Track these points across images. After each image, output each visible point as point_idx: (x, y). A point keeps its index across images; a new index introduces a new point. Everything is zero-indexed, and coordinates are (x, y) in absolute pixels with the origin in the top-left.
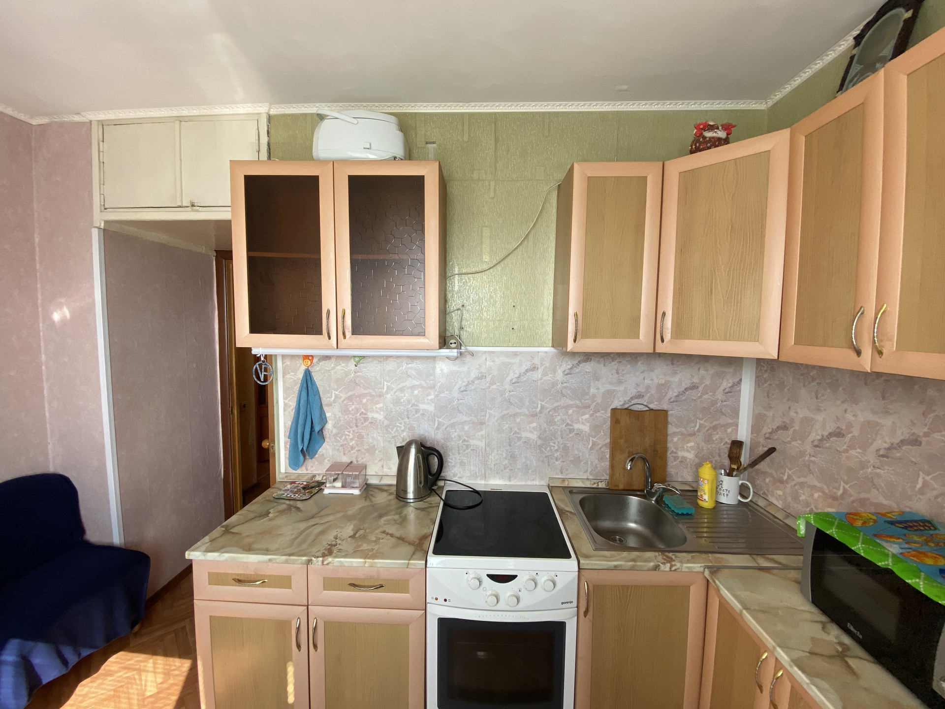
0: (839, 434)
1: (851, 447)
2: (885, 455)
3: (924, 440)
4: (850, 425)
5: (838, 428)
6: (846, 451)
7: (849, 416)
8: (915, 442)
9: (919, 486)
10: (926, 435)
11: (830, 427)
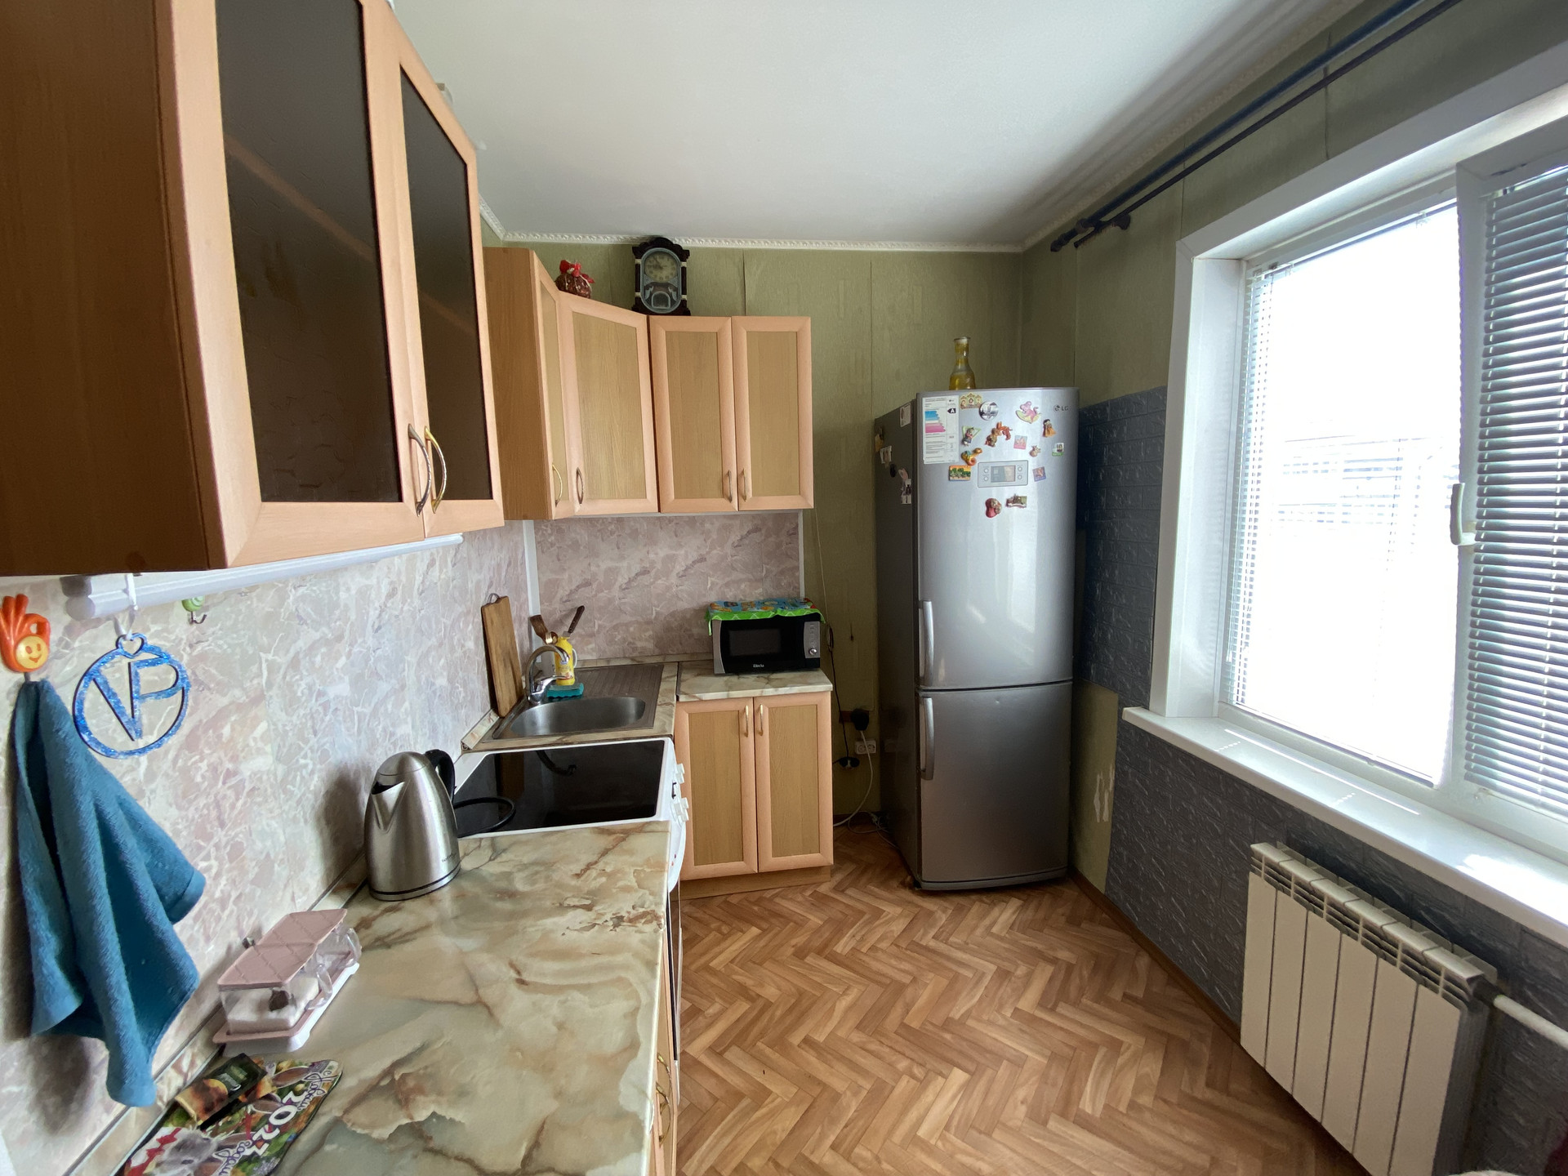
0: (645, 572)
1: (657, 578)
2: (682, 576)
3: (707, 557)
4: (653, 563)
5: (644, 567)
6: (654, 582)
7: (652, 556)
8: (702, 559)
9: (709, 585)
10: (708, 553)
11: (636, 569)
